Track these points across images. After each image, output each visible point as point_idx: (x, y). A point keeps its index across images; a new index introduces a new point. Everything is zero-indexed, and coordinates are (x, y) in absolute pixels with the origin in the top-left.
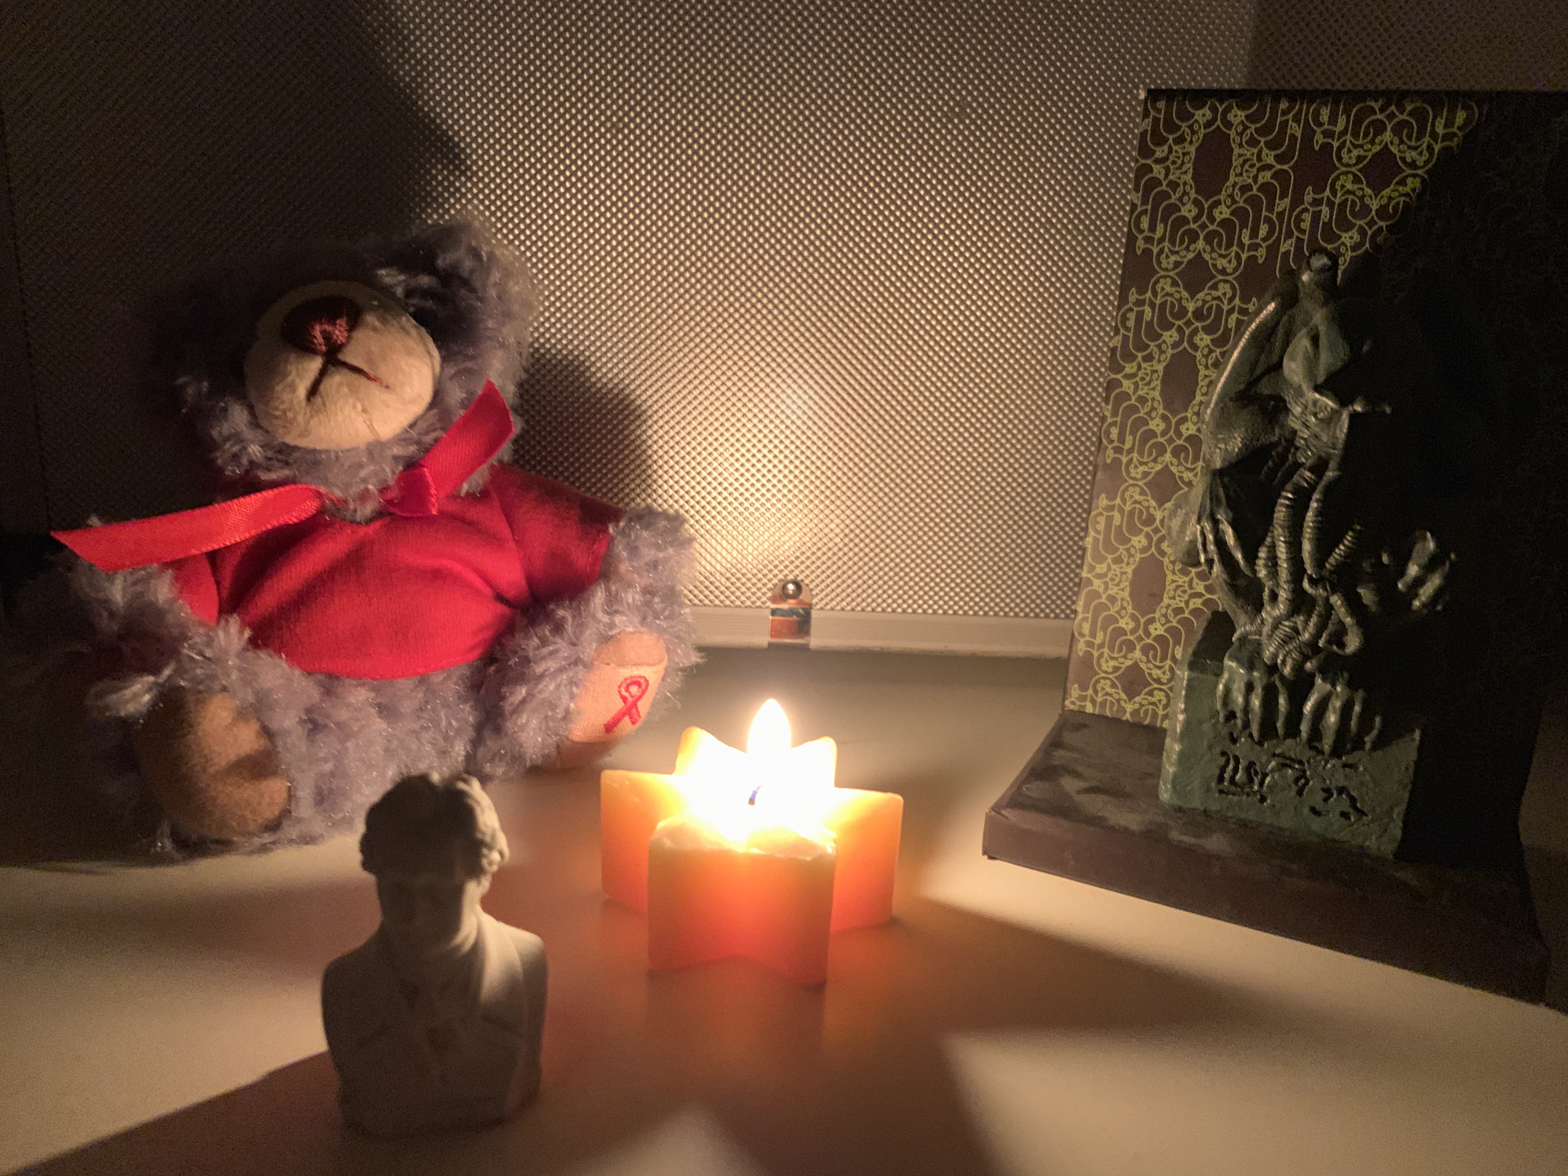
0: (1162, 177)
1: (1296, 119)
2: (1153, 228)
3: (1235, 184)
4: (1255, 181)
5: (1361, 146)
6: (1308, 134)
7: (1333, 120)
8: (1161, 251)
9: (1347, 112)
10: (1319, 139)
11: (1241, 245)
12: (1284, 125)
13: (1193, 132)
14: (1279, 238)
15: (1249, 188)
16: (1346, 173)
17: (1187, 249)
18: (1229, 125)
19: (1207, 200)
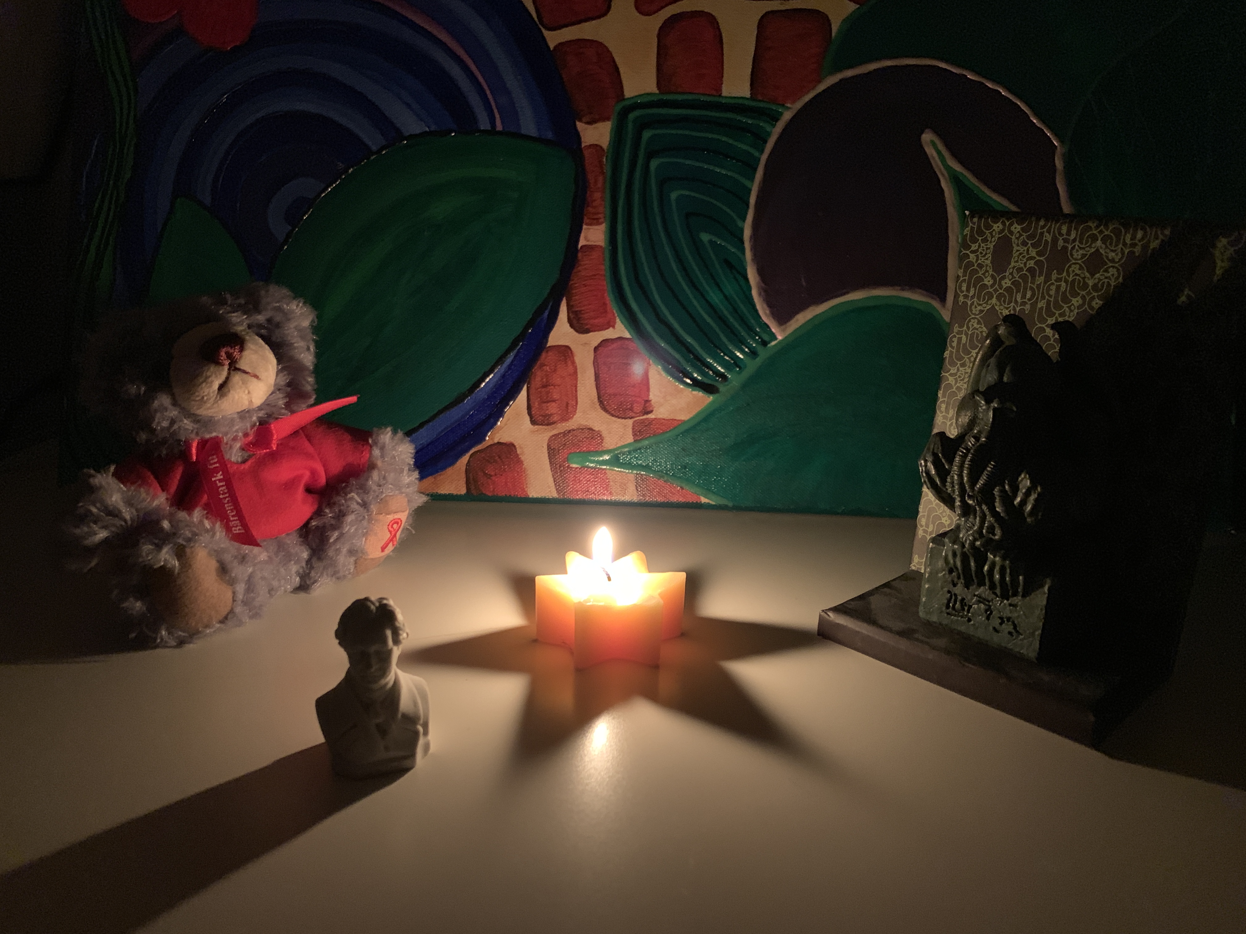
0: (974, 261)
1: (1049, 232)
2: (968, 290)
3: (1014, 267)
4: (1025, 266)
5: (1084, 248)
6: (1055, 240)
7: (1069, 233)
8: (972, 304)
9: (1077, 229)
10: (1061, 243)
11: (1017, 302)
12: (1042, 234)
13: (992, 237)
14: (1037, 298)
15: (1021, 269)
16: (1075, 264)
17: (987, 303)
18: (1011, 233)
19: (998, 275)
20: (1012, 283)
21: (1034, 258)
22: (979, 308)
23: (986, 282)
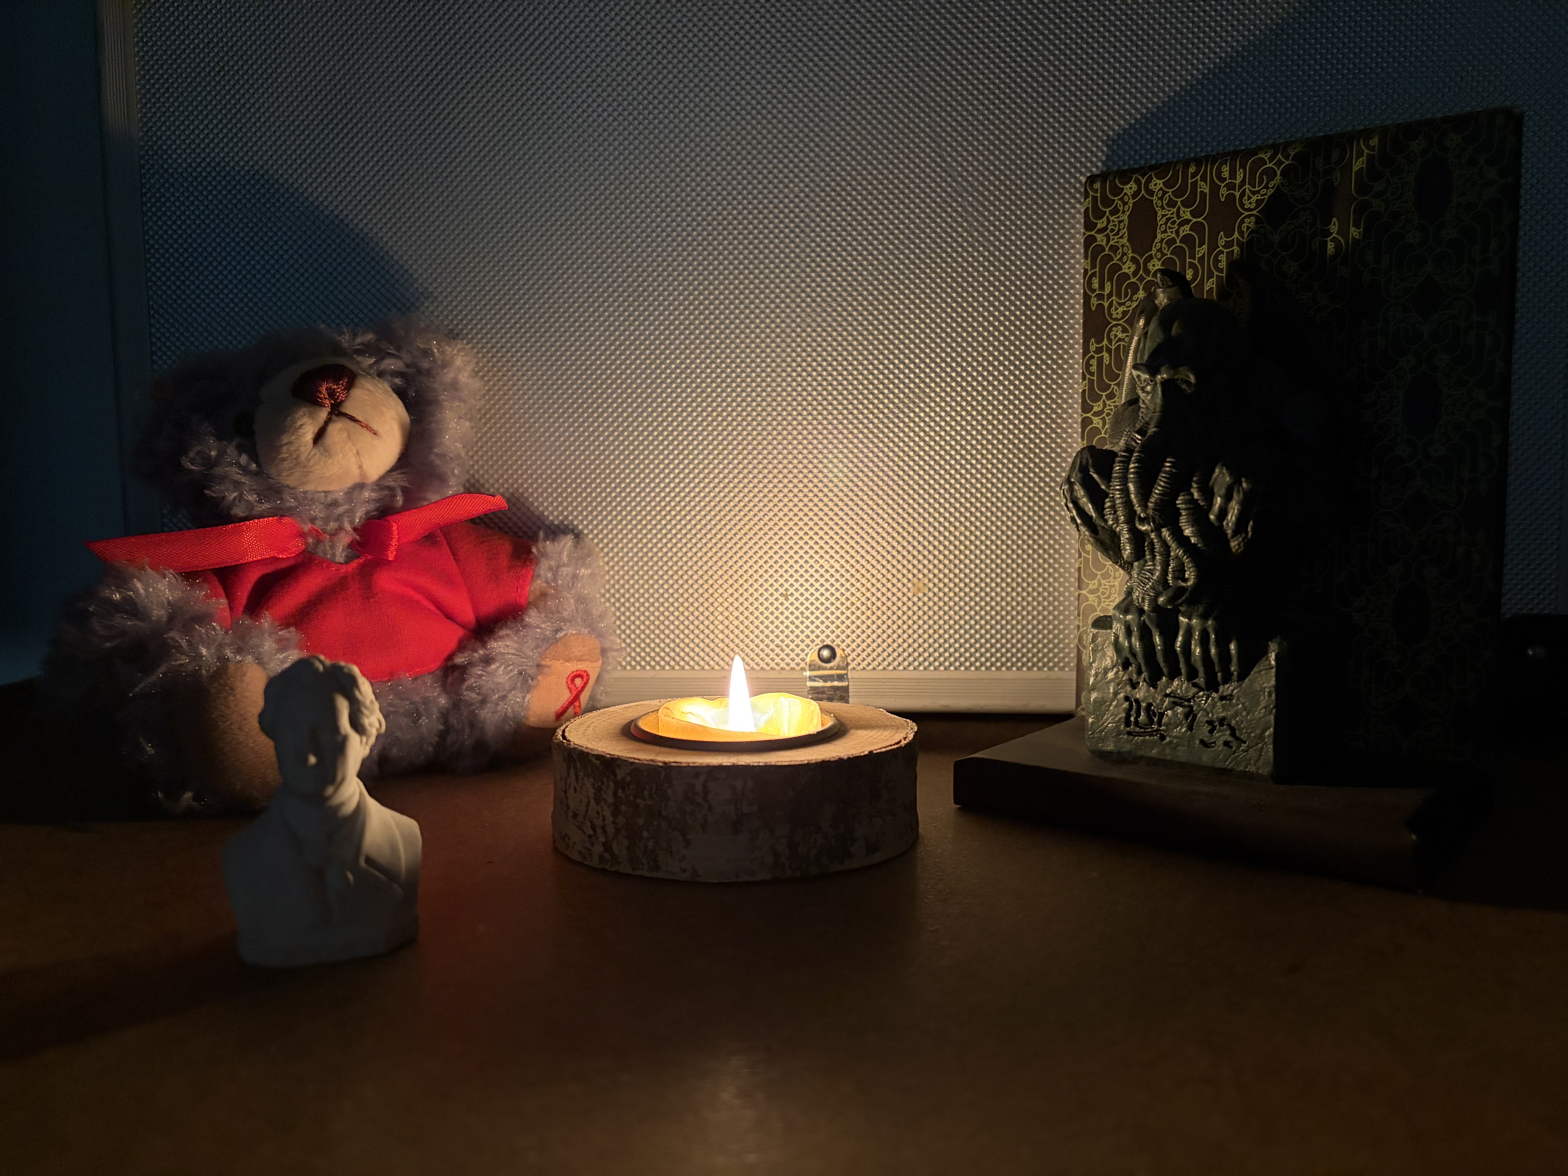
0: (1104, 244)
2: (1102, 287)
4: (1178, 236)
5: (1258, 192)
6: (1215, 189)
7: (1233, 175)
9: (1243, 167)
10: (1224, 192)
12: (1194, 185)
13: (1125, 203)
15: (1173, 241)
16: (1249, 216)
17: (1131, 299)
18: (1151, 193)
19: (1142, 257)
20: (1163, 264)
22: (1121, 309)
23: (1125, 269)
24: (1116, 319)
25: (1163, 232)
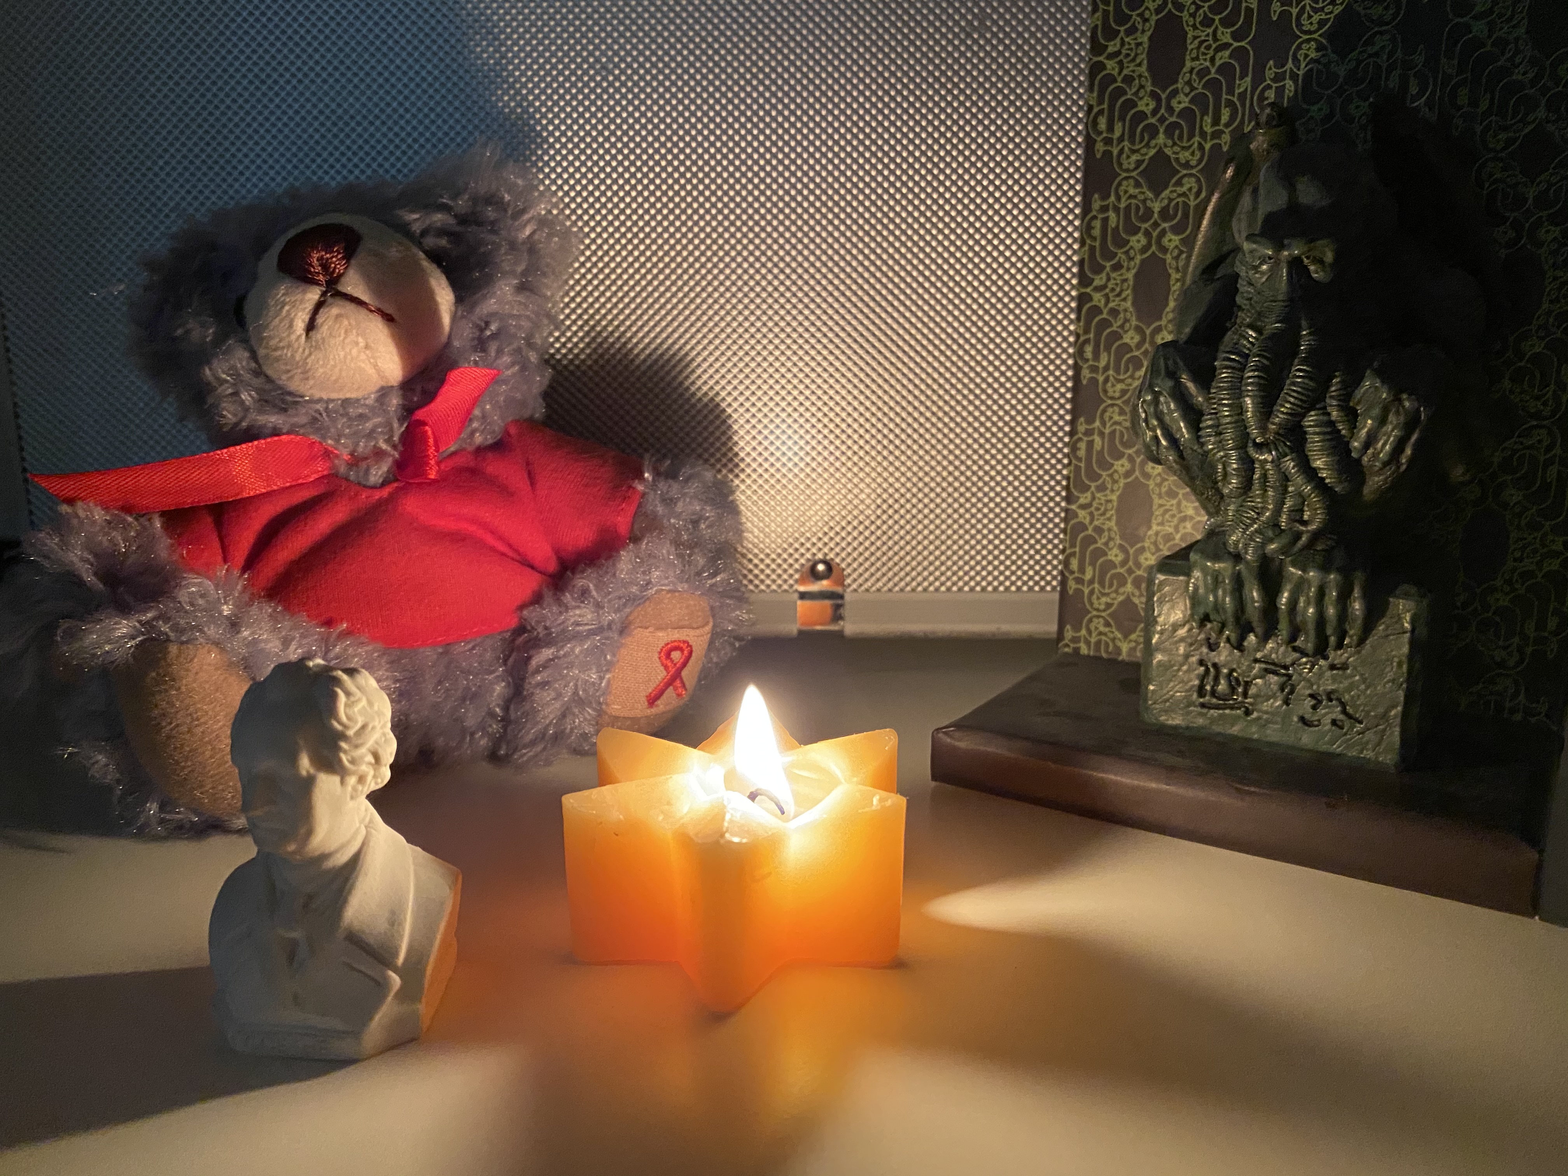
0: (1116, 73)
2: (1111, 128)
3: (1193, 69)
4: (1213, 63)
5: (1321, 9)
6: (1265, 4)
8: (1121, 152)
10: (1276, 8)
11: (1203, 134)
13: (1145, 21)
15: (1207, 71)
16: (1308, 41)
17: (1147, 145)
19: (1164, 91)
20: (1191, 102)
21: (1226, 46)
22: (1134, 158)
23: (1141, 106)
24: (1127, 170)
25: (1193, 59)
